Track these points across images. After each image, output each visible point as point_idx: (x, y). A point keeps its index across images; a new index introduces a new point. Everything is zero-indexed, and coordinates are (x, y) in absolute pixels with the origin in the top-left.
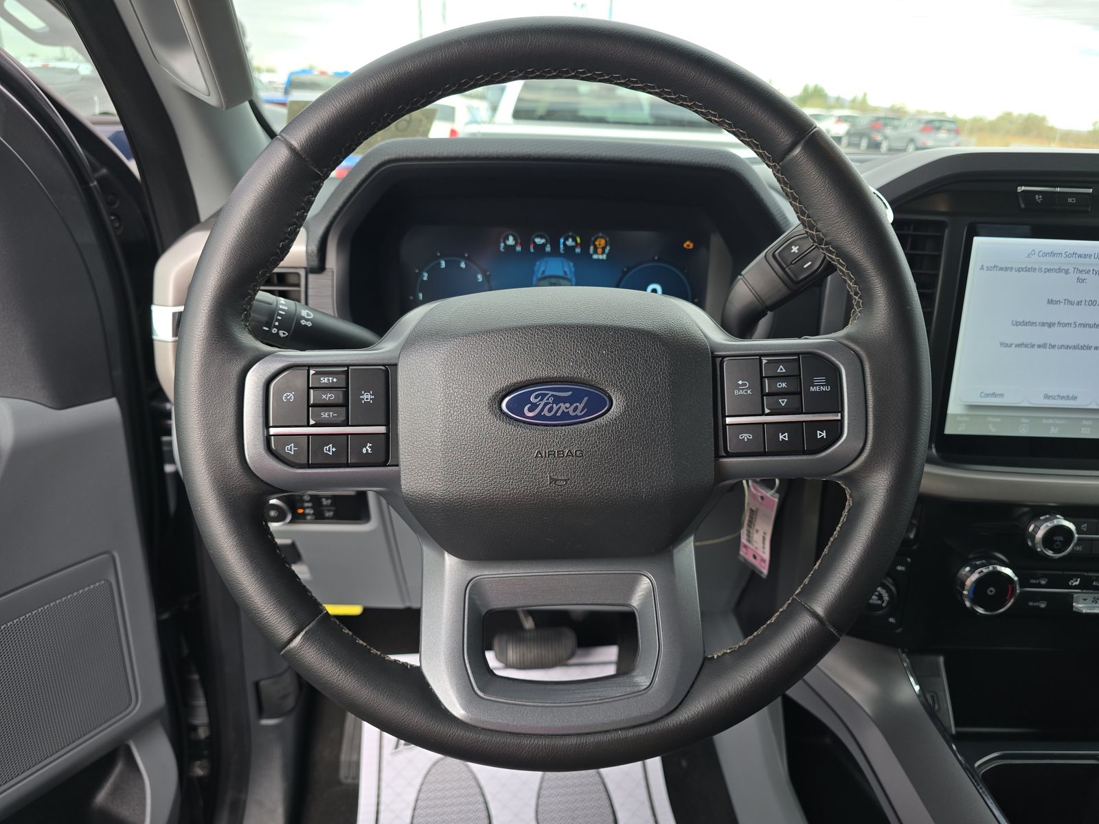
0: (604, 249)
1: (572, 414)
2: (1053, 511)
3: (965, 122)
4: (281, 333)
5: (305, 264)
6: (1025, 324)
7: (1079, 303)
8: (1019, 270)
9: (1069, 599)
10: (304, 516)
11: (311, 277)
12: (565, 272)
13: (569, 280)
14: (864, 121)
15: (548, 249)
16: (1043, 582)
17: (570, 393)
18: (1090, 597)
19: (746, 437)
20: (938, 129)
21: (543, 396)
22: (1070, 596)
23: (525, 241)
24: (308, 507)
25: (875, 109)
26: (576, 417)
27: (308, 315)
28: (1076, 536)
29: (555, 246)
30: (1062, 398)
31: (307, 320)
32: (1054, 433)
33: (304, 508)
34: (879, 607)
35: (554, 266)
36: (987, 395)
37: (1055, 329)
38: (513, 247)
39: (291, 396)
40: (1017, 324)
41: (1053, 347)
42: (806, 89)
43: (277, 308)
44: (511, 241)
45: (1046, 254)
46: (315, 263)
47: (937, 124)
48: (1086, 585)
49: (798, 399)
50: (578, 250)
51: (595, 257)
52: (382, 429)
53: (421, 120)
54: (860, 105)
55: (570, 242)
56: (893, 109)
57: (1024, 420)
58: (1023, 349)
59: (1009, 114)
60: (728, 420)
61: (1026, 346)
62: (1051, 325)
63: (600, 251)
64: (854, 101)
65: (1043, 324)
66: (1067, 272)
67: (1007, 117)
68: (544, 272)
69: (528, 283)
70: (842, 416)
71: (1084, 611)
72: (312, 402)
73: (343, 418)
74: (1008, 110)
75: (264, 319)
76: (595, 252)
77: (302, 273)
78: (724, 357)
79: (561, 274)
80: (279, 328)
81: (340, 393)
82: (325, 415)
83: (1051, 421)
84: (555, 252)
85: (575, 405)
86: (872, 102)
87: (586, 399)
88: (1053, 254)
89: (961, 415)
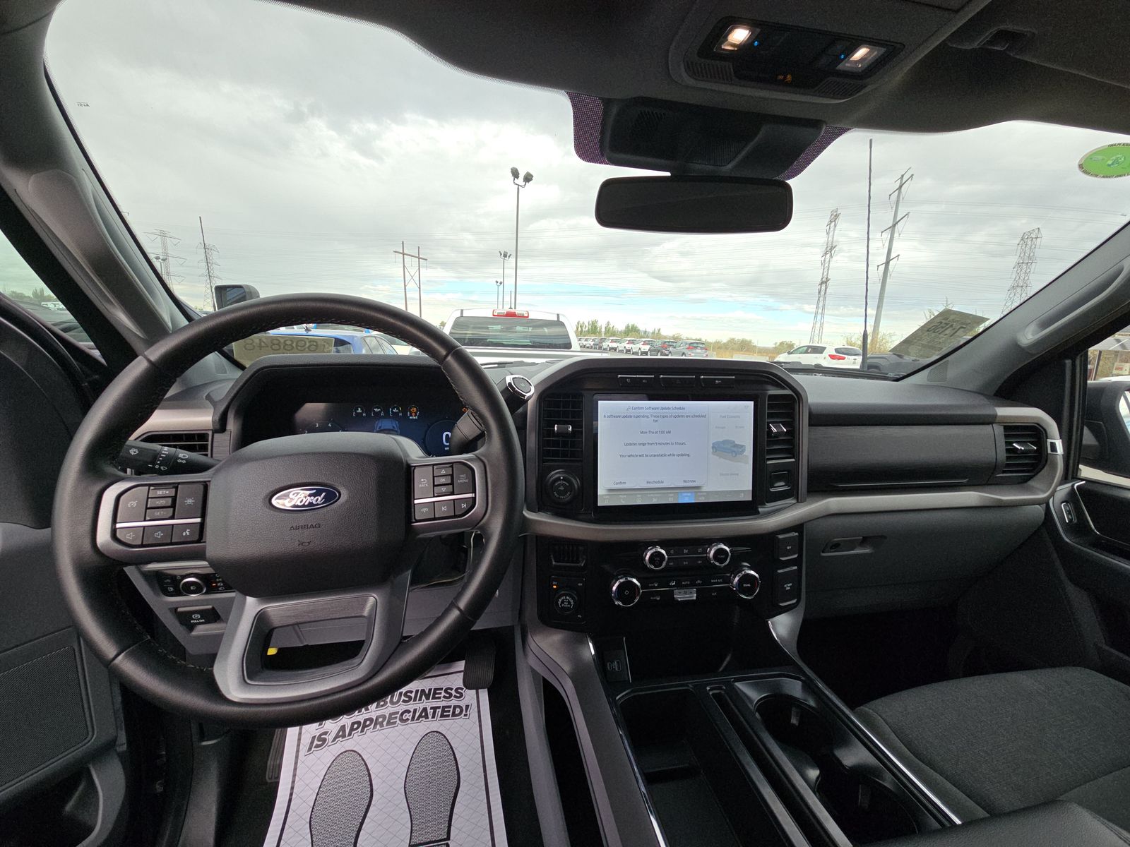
0: (416, 413)
1: (314, 503)
2: (654, 544)
3: (710, 343)
4: (162, 468)
5: (211, 428)
6: (630, 444)
7: (656, 432)
8: (624, 417)
9: (672, 593)
10: (217, 587)
11: (216, 435)
12: (394, 427)
13: (396, 431)
14: (658, 343)
15: (382, 414)
16: (656, 585)
17: (315, 491)
18: (682, 591)
19: (425, 510)
20: (696, 348)
21: (298, 494)
22: (673, 591)
23: (368, 410)
24: (219, 582)
25: (665, 338)
26: (318, 505)
27: (184, 456)
28: (666, 557)
29: (387, 412)
30: (656, 482)
31: (182, 459)
32: (655, 501)
33: (216, 583)
34: (569, 609)
35: (387, 424)
36: (617, 483)
37: (647, 446)
38: (361, 414)
39: (134, 503)
40: (627, 445)
41: (647, 456)
42: (627, 327)
43: (160, 453)
44: (359, 410)
45: (635, 409)
46: (218, 427)
47: (695, 345)
48: (679, 586)
49: (452, 487)
50: (400, 414)
51: (411, 418)
52: (198, 520)
53: (324, 345)
54: (656, 334)
55: (395, 410)
56: (674, 337)
57: (639, 496)
58: (632, 458)
59: (733, 339)
60: (416, 502)
61: (633, 456)
62: (644, 445)
63: (413, 414)
64: (653, 333)
65: (640, 444)
66: (647, 417)
67: (732, 341)
68: (380, 427)
69: (372, 431)
70: (475, 495)
71: (679, 600)
72: (148, 506)
73: (171, 514)
74: (733, 337)
75: (149, 460)
76: (411, 415)
77: (210, 433)
78: (415, 467)
79: (392, 428)
80: (160, 465)
81: (170, 500)
82: (158, 513)
83: (652, 495)
84: (387, 416)
85: (317, 498)
86: (663, 333)
87: (324, 494)
88: (639, 408)
89: (605, 495)
